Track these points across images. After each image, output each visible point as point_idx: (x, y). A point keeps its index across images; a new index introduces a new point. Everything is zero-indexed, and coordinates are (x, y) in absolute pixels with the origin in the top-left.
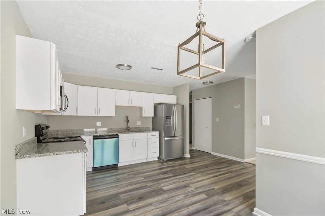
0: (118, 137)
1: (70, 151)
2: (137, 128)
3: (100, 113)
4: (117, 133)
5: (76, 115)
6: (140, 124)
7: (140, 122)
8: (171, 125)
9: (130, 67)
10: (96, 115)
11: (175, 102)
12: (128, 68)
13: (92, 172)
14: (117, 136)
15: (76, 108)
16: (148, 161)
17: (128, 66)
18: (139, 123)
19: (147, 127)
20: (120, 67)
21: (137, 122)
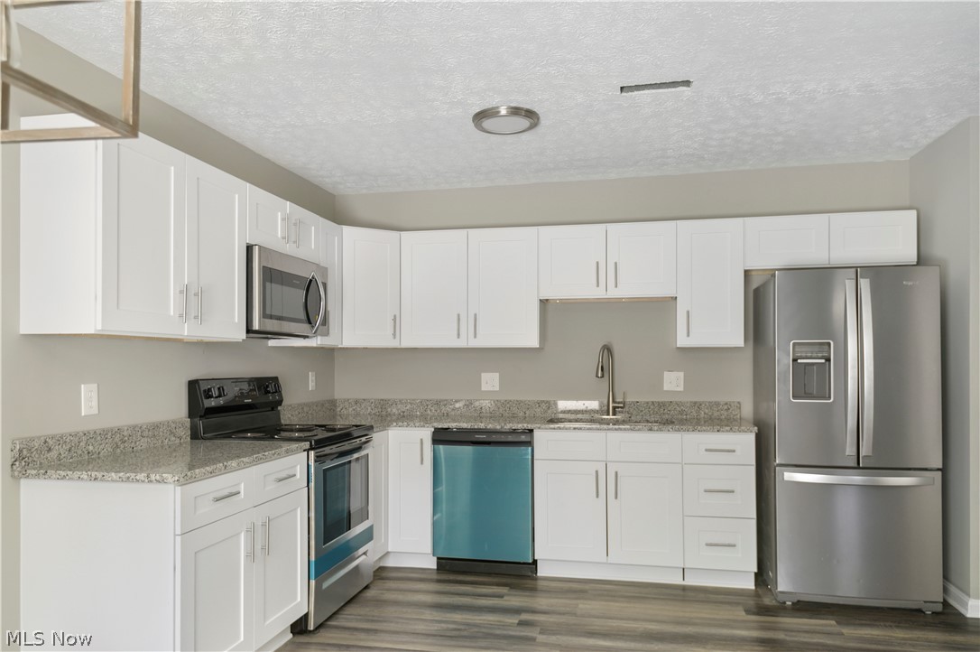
0: (530, 443)
1: (128, 475)
2: (662, 405)
3: (475, 337)
4: (530, 427)
5: (393, 344)
6: (681, 388)
7: (681, 374)
8: (830, 398)
9: (530, 114)
10: (461, 343)
11: (908, 253)
12: (525, 123)
13: (435, 576)
14: (523, 438)
15: (395, 320)
16: (692, 581)
17: (515, 111)
18: (673, 382)
19: (717, 404)
20: (487, 124)
21: (666, 373)
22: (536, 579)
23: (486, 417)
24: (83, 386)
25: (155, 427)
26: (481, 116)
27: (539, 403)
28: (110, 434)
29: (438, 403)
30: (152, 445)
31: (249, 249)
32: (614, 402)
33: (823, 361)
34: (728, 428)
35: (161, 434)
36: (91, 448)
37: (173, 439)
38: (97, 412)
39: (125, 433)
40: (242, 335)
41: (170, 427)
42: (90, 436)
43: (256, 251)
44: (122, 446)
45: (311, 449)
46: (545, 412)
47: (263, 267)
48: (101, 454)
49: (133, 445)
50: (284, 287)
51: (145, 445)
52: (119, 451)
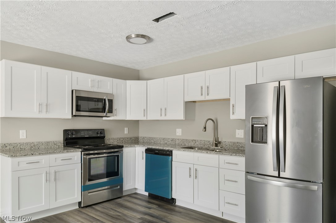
6: (242, 137)
7: (243, 131)
18: (240, 134)
20: (131, 41)
21: (237, 130)
22: (175, 206)
23: (177, 145)
24: (20, 131)
25: (48, 143)
26: (128, 38)
27: (192, 141)
28: (29, 144)
29: (164, 139)
30: (46, 147)
31: (72, 91)
32: (215, 141)
33: (264, 126)
34: (235, 154)
35: (50, 144)
36: (22, 147)
37: (56, 146)
38: (26, 138)
39: (35, 144)
40: (70, 117)
41: (55, 143)
42: (21, 144)
43: (74, 91)
44: (34, 147)
45: (82, 151)
46: (194, 144)
47: (77, 96)
48: (26, 149)
49: (39, 147)
50: (89, 102)
51: (43, 148)
52: (33, 148)
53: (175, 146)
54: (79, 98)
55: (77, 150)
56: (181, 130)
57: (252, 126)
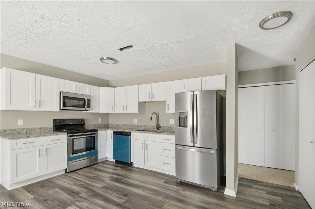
6: (173, 124)
7: (173, 120)
8: (187, 127)
10: (124, 112)
16: (164, 172)
18: (172, 122)
20: (103, 61)
21: (170, 120)
22: (133, 167)
24: (18, 120)
25: (41, 128)
26: (102, 59)
27: (144, 126)
28: (25, 129)
30: (40, 132)
31: (60, 93)
32: (158, 126)
33: (186, 117)
34: (169, 134)
35: (43, 130)
36: (19, 132)
37: (47, 131)
38: (23, 125)
39: (31, 129)
40: (58, 110)
41: (46, 129)
42: (19, 130)
43: (62, 93)
44: (30, 132)
45: (68, 134)
46: (145, 128)
47: (63, 96)
48: (23, 133)
49: (33, 132)
51: (37, 132)
52: (28, 133)
53: (133, 129)
54: (65, 98)
55: (64, 133)
56: (136, 119)
57: (179, 117)
